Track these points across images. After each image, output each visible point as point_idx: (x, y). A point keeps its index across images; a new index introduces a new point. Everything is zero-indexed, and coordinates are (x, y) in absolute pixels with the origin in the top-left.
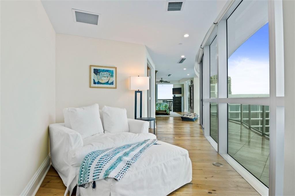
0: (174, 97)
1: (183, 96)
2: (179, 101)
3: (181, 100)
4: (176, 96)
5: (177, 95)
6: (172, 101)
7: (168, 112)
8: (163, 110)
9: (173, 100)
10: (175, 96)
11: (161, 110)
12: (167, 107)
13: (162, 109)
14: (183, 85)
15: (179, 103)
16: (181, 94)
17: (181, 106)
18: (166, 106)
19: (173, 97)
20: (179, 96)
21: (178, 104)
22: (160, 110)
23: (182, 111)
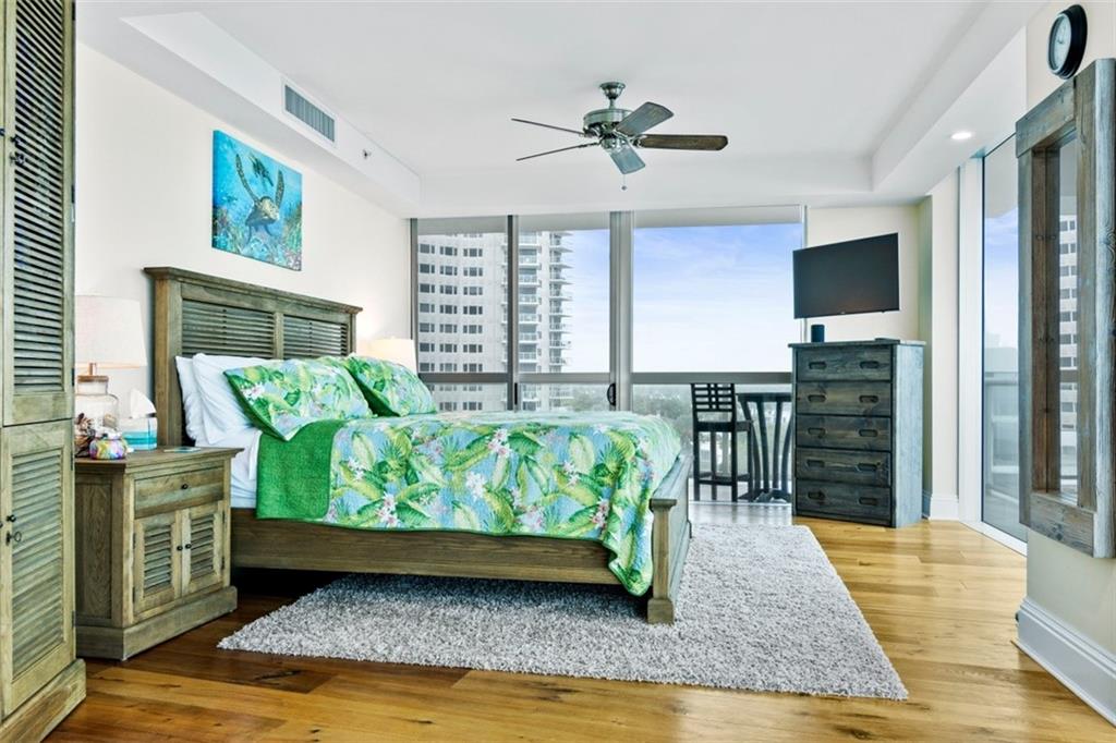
0: (812, 353)
1: (923, 329)
2: (868, 391)
3: (891, 382)
4: (829, 338)
5: (842, 328)
6: (787, 388)
7: (632, 572)
8: (564, 529)
9: (798, 377)
10: (818, 332)
11: (530, 525)
12: (630, 491)
13: (552, 513)
14: (919, 206)
15: (868, 415)
16: (894, 306)
17: (890, 452)
18: (607, 477)
19: (798, 350)
20: (869, 337)
21: (855, 434)
22: (510, 539)
23: (900, 514)
